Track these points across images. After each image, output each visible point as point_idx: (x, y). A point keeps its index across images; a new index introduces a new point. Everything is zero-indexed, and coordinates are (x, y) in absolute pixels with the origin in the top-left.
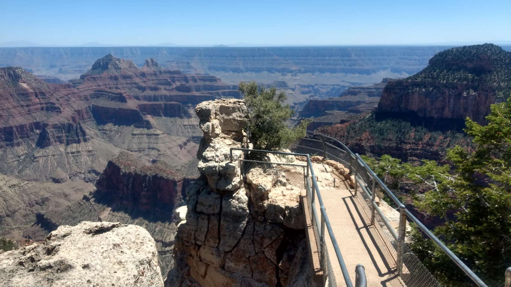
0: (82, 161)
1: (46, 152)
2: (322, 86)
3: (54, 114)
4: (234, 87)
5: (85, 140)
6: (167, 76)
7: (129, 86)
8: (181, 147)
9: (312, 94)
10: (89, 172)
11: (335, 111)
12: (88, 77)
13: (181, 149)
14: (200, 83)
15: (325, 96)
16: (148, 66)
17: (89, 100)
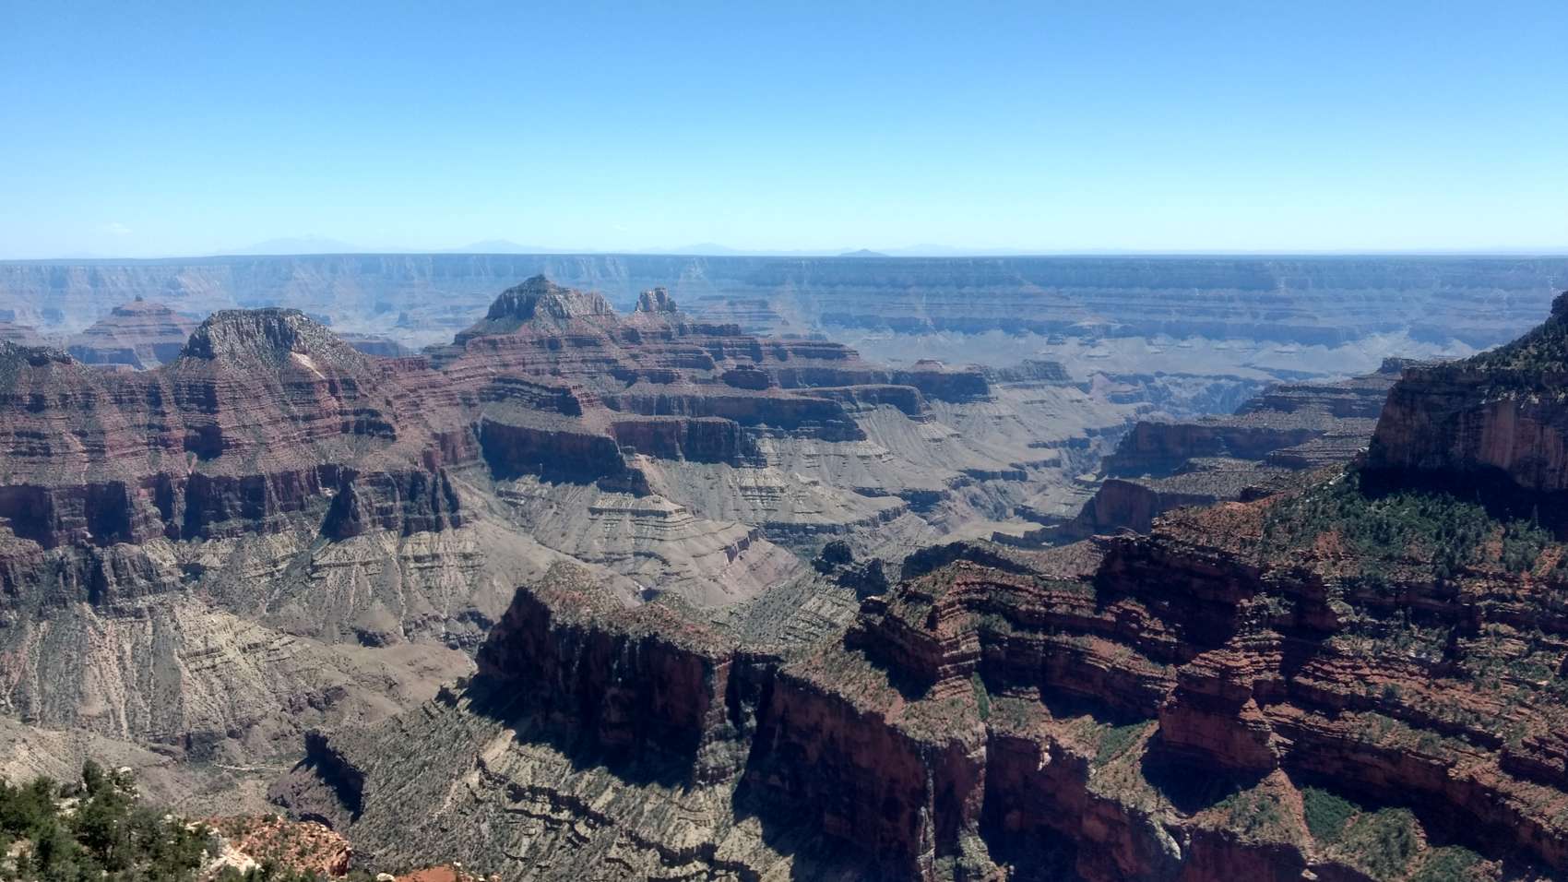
0: (443, 584)
1: (345, 552)
2: (1180, 381)
3: (374, 443)
4: (898, 377)
5: (456, 523)
6: (700, 342)
7: (591, 368)
8: (731, 553)
9: (1147, 404)
10: (462, 618)
11: (1221, 459)
12: (477, 339)
13: (731, 559)
14: (797, 363)
15: (1186, 410)
16: (647, 309)
17: (474, 405)
